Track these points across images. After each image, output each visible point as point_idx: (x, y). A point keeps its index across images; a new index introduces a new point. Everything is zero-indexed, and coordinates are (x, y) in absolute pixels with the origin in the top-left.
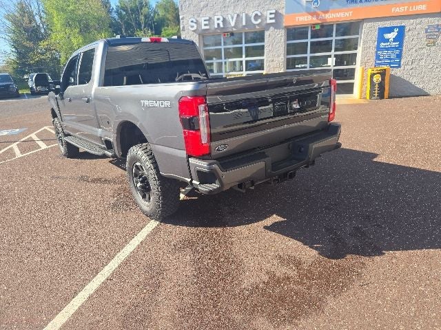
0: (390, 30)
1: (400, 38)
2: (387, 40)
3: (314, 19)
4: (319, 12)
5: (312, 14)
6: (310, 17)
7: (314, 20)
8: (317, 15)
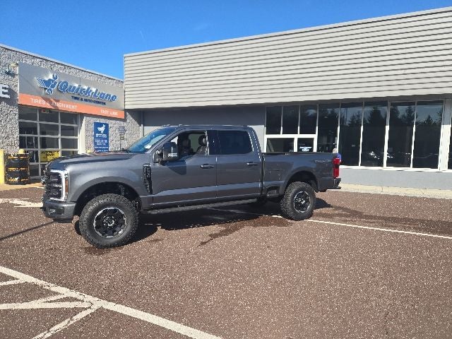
0: (101, 125)
1: (106, 131)
2: (100, 132)
3: (48, 104)
4: (52, 100)
5: (47, 100)
6: (44, 102)
7: (48, 106)
8: (51, 102)
